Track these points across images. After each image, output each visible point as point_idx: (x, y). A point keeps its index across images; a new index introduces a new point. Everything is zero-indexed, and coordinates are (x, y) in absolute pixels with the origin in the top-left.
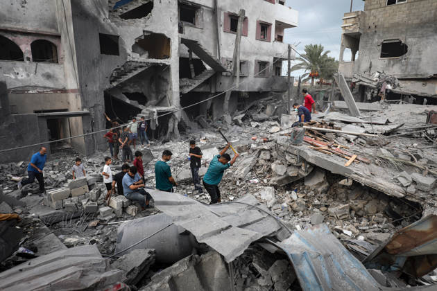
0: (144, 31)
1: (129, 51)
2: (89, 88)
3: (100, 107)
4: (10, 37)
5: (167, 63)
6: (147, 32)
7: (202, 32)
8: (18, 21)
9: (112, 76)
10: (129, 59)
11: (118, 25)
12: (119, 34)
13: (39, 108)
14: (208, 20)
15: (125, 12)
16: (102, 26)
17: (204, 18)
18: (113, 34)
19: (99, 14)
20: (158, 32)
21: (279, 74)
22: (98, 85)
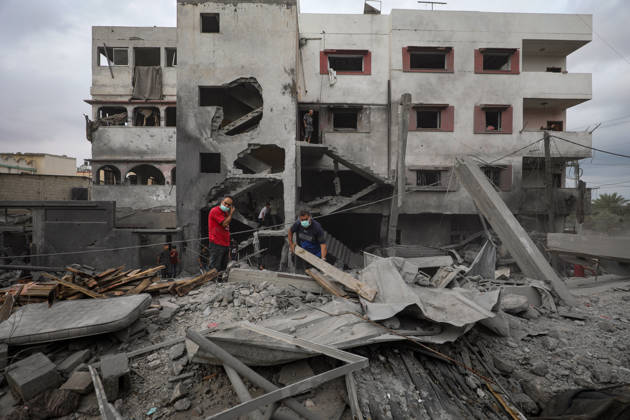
0: (250, 145)
1: (230, 166)
2: (185, 207)
3: (194, 227)
4: (157, 166)
5: (278, 178)
6: (255, 145)
7: (369, 137)
8: (164, 153)
9: (210, 194)
10: (229, 175)
11: (220, 142)
12: (220, 151)
13: (170, 226)
14: (379, 120)
15: (232, 128)
16: (203, 146)
17: (372, 119)
18: (214, 151)
19: (202, 134)
20: (267, 143)
21: (559, 185)
22: (194, 204)
